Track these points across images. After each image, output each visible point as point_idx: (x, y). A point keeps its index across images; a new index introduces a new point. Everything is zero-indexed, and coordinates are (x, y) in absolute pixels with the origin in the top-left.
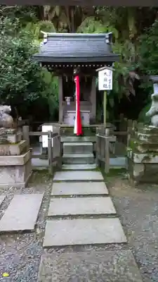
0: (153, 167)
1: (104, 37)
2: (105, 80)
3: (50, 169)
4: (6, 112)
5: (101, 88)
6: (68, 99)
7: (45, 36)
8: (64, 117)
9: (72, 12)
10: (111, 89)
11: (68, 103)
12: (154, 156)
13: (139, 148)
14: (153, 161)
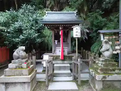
0: (108, 83)
1: (74, 13)
2: (76, 32)
3: (47, 81)
4: (22, 50)
5: (74, 36)
6: (56, 41)
7: (47, 13)
8: (54, 51)
9: (59, 5)
10: (80, 37)
11: (56, 43)
12: (108, 76)
13: (99, 71)
14: (108, 79)
